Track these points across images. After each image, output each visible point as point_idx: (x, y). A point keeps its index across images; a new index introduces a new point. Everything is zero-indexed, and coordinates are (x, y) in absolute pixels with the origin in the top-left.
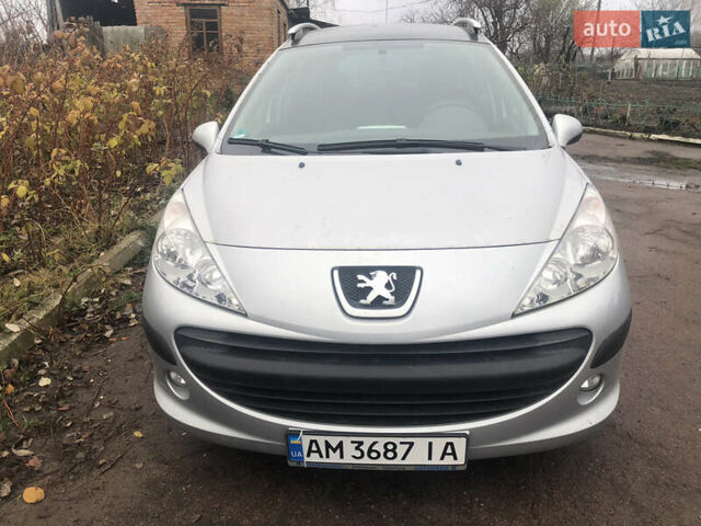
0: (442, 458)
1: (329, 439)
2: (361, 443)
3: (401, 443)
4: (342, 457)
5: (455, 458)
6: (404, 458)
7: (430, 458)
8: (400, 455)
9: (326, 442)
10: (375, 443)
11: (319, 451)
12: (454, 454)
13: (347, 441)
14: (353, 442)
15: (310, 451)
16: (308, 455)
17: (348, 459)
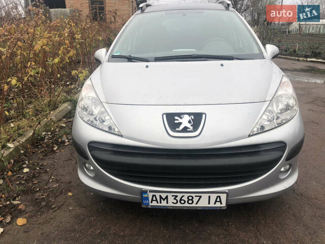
0: (215, 203)
1: (161, 194)
2: (176, 196)
3: (196, 196)
4: (167, 203)
5: (221, 204)
6: (197, 204)
7: (209, 204)
8: (195, 202)
9: (160, 196)
10: (183, 196)
11: (156, 200)
12: (220, 201)
13: (170, 195)
14: (172, 196)
15: (152, 200)
16: (152, 202)
17: (170, 204)
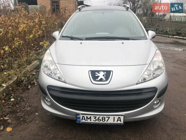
0: (117, 121)
1: (87, 116)
2: (96, 117)
3: (107, 117)
4: (91, 121)
5: (121, 121)
6: (107, 121)
7: (114, 121)
8: (106, 120)
9: (87, 117)
10: (100, 117)
11: (85, 119)
12: (120, 120)
13: (92, 116)
14: (94, 117)
15: (82, 119)
16: (82, 120)
17: (92, 121)
